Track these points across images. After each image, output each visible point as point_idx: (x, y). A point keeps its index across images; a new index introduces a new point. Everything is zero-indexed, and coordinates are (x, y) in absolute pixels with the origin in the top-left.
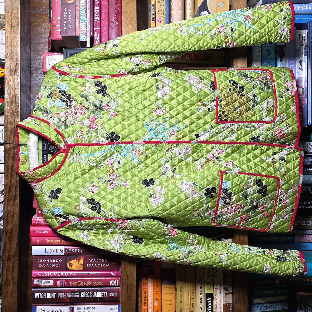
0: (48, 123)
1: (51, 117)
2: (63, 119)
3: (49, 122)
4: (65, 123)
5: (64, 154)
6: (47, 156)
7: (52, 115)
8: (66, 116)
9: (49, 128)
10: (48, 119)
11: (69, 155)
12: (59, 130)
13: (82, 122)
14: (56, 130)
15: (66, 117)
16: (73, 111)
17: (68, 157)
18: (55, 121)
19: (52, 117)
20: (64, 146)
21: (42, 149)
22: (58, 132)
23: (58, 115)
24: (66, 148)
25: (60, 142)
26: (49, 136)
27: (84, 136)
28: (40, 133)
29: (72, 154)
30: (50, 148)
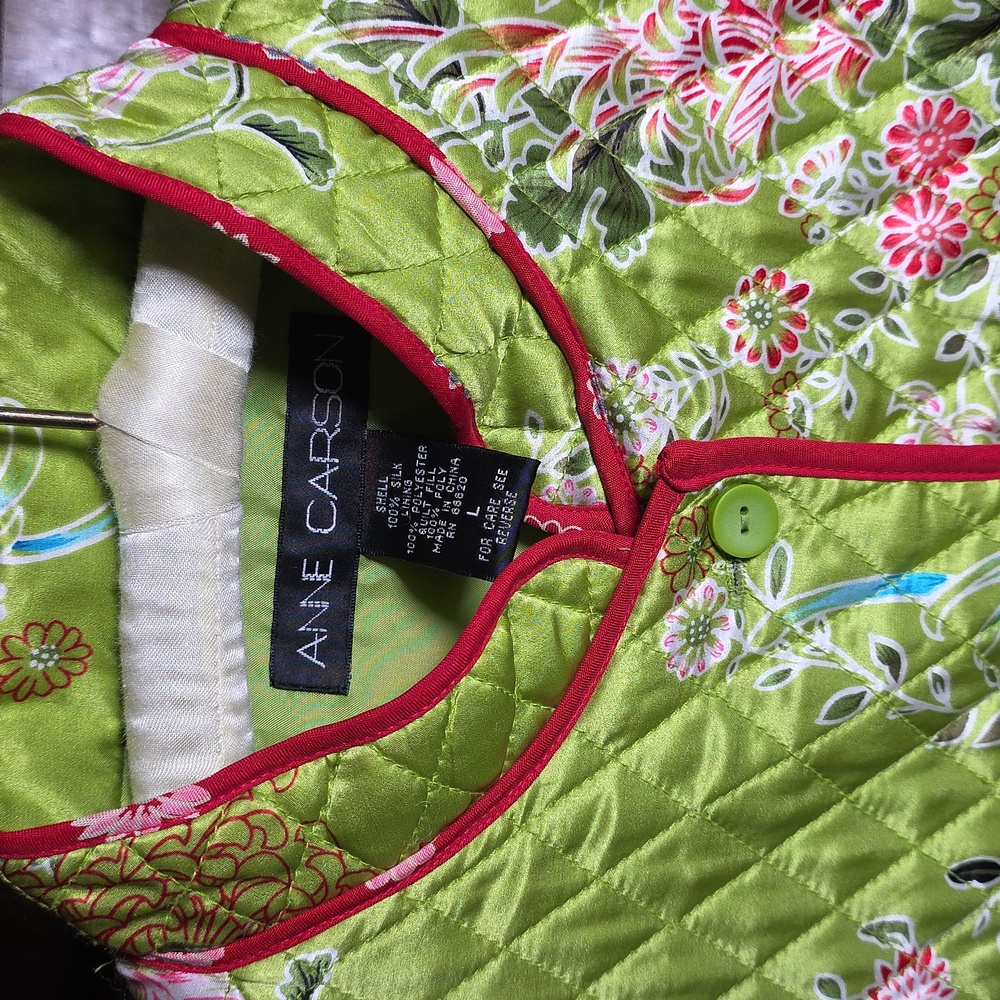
0: (419, 152)
1: (445, 61)
3: (431, 134)
4: (617, 170)
5: (602, 575)
8: (629, 77)
9: (434, 209)
10: (407, 90)
12: (536, 252)
13: (809, 165)
14: (503, 247)
15: (622, 97)
16: (715, 28)
18: (498, 126)
19: (454, 71)
20: (573, 466)
27: (814, 355)
30: (383, 485)
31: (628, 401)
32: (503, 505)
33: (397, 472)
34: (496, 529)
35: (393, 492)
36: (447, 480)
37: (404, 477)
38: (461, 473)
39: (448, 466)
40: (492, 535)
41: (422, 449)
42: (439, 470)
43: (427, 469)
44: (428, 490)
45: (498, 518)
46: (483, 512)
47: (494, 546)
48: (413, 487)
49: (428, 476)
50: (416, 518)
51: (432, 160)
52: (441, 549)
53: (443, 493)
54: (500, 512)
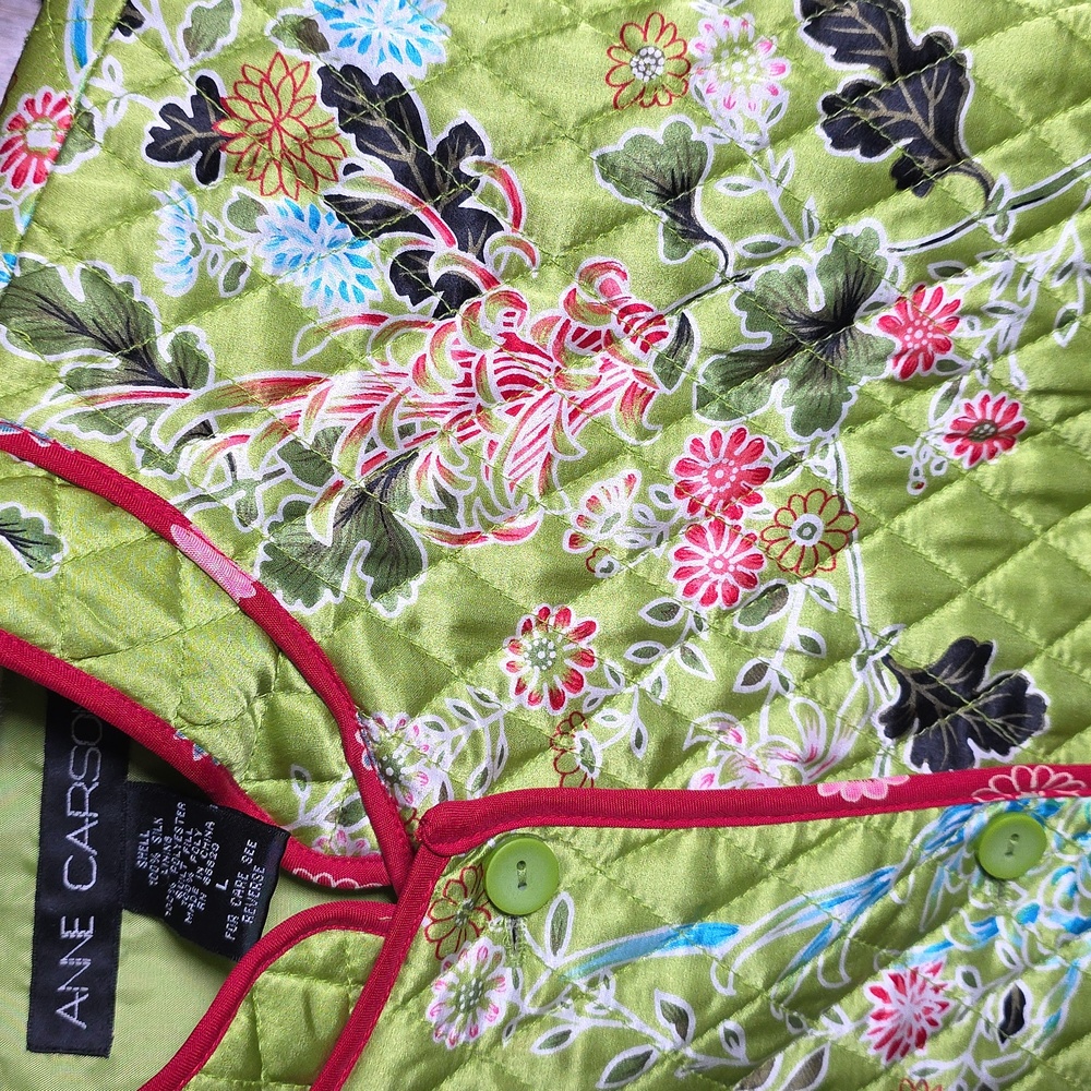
0: (159, 517)
1: (194, 422)
2: (350, 465)
3: (175, 500)
4: (384, 517)
5: (362, 945)
6: (108, 937)
7: (210, 403)
8: (396, 423)
9: (175, 580)
10: (151, 456)
11: (421, 952)
12: (296, 608)
13: (593, 501)
14: (260, 611)
15: (390, 442)
16: (490, 367)
17: (411, 974)
18: (253, 484)
19: (205, 431)
20: (345, 816)
21: (33, 853)
22: (286, 637)
23: (283, 410)
24: (371, 840)
25: (291, 761)
26: (167, 705)
27: (601, 693)
28: (40, 654)
29: (461, 932)
30: (144, 840)
31: (399, 753)
32: (250, 880)
33: (157, 826)
34: (243, 906)
35: (154, 848)
36: (202, 844)
37: (164, 834)
38: (214, 839)
39: (204, 829)
40: (238, 912)
41: (180, 805)
42: (194, 832)
43: (186, 828)
44: (186, 851)
45: (244, 895)
46: (231, 887)
47: (241, 925)
48: (173, 844)
49: (185, 836)
50: (174, 878)
51: (174, 529)
52: (193, 919)
53: (198, 857)
54: (247, 889)
